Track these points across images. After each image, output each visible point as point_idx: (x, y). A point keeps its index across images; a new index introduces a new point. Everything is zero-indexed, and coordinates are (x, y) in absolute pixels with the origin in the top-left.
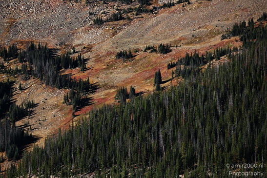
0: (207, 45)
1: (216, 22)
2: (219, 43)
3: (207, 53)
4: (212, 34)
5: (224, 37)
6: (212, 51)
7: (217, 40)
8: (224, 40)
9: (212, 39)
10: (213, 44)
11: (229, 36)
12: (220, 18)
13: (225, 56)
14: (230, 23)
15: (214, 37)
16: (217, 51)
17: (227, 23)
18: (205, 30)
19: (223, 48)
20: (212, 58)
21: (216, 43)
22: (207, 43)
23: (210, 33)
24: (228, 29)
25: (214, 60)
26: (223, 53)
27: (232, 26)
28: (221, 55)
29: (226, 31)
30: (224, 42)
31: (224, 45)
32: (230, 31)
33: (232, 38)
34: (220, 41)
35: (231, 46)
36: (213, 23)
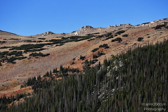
0: (12, 91)
1: (18, 77)
2: (19, 90)
3: (11, 96)
4: (15, 85)
5: (22, 87)
6: (15, 95)
7: (18, 88)
8: (22, 88)
9: (15, 88)
10: (15, 91)
11: (25, 86)
12: (20, 75)
13: (23, 98)
14: (26, 78)
15: (16, 86)
16: (18, 95)
17: (24, 78)
18: (11, 82)
19: (21, 93)
20: (15, 100)
21: (17, 90)
22: (12, 90)
23: (14, 84)
24: (25, 81)
25: (16, 101)
26: (21, 96)
27: (28, 79)
28: (20, 98)
29: (23, 83)
30: (22, 89)
31: (22, 92)
32: (26, 83)
33: (27, 87)
34: (20, 89)
35: (27, 92)
36: (15, 78)
